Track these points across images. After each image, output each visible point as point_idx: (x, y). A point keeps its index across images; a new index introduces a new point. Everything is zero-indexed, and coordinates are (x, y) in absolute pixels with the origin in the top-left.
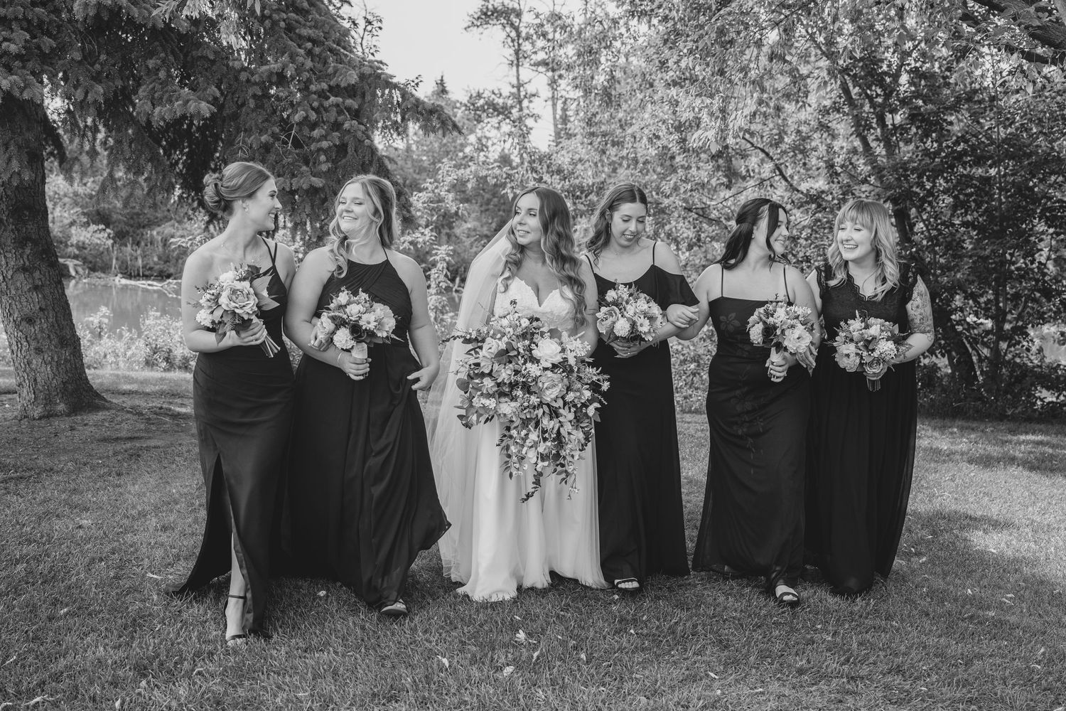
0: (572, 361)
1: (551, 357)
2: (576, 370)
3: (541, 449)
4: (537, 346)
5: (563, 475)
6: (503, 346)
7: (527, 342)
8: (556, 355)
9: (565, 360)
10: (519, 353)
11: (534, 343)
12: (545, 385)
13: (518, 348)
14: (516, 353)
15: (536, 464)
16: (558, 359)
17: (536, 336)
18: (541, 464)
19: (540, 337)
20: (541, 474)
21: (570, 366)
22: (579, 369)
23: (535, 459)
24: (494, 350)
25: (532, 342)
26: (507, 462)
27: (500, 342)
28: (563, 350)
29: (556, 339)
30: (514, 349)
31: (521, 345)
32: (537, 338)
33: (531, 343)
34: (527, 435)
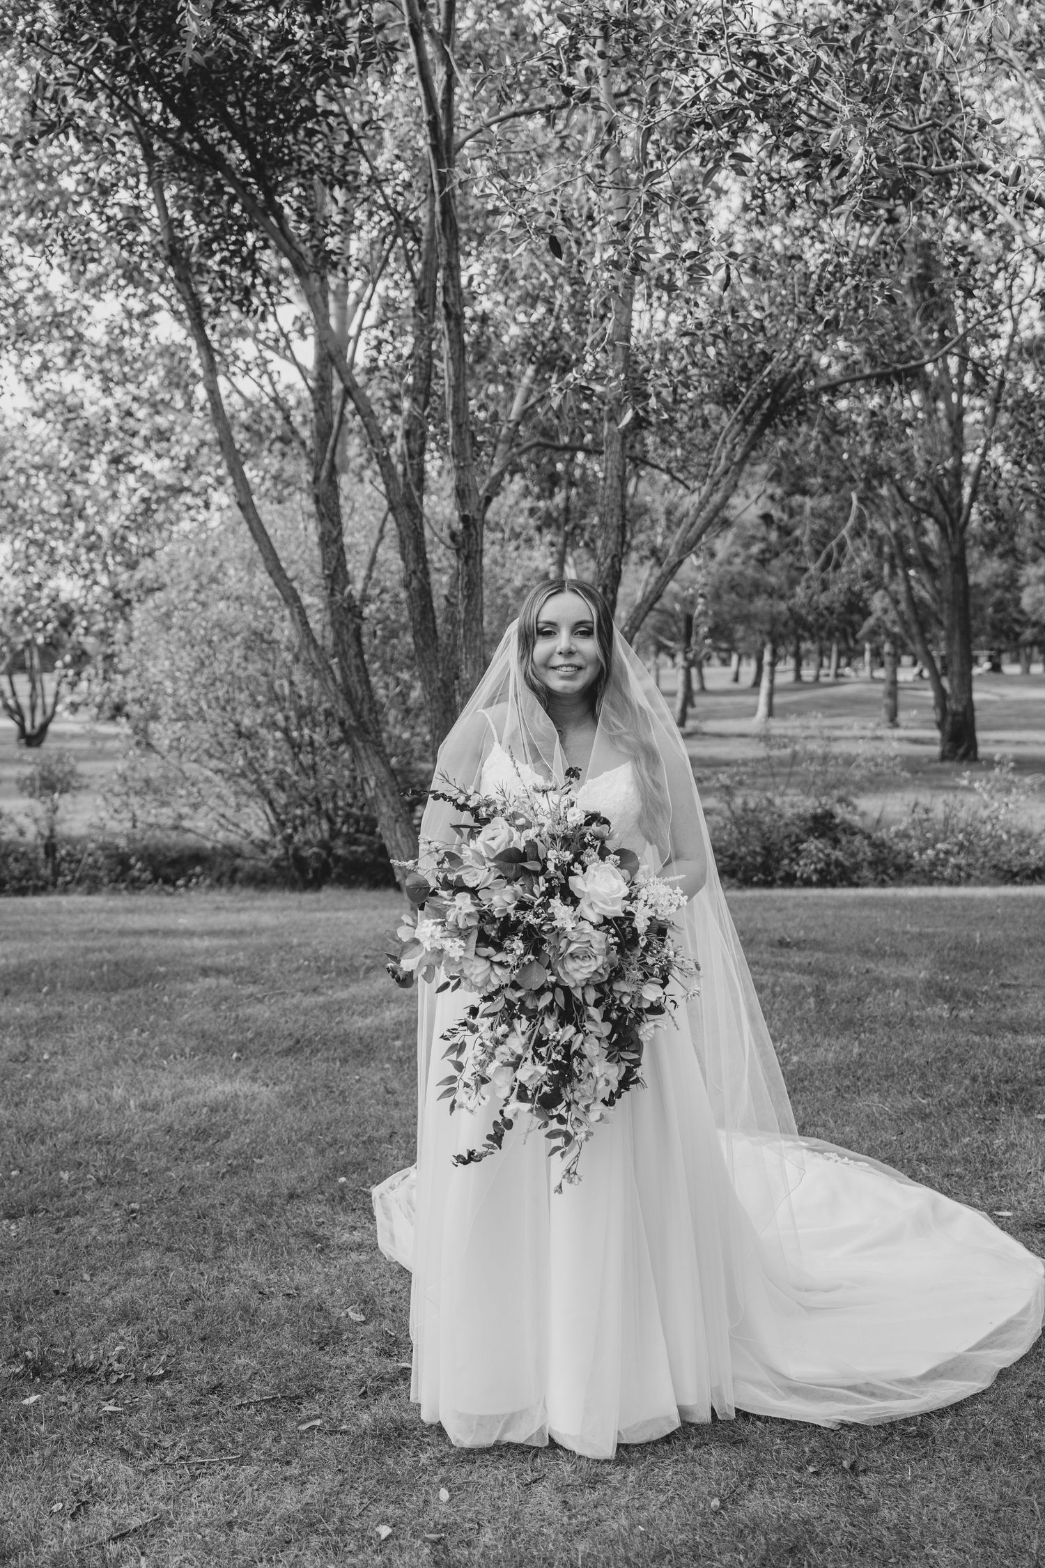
0: (641, 924)
1: (604, 902)
2: (643, 944)
3: (523, 1074)
4: (584, 870)
5: (559, 1141)
6: (520, 844)
7: (568, 856)
8: (614, 901)
9: (630, 916)
10: (545, 869)
11: (581, 863)
12: (572, 948)
13: (546, 859)
14: (539, 868)
15: (507, 1101)
16: (616, 910)
17: (589, 850)
18: (515, 1105)
19: (595, 855)
20: (509, 1124)
21: (635, 930)
22: (649, 944)
23: (506, 1092)
24: (499, 845)
25: (577, 858)
26: (452, 1079)
27: (516, 835)
28: (631, 898)
29: (625, 872)
30: (537, 859)
31: (555, 856)
32: (591, 856)
33: (574, 860)
34: (505, 1036)
